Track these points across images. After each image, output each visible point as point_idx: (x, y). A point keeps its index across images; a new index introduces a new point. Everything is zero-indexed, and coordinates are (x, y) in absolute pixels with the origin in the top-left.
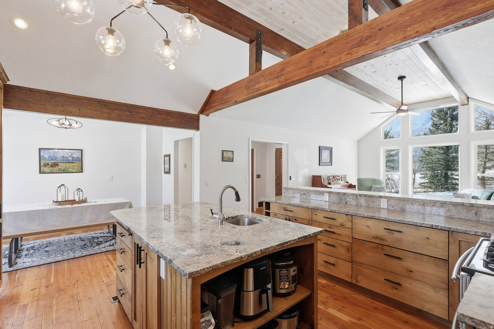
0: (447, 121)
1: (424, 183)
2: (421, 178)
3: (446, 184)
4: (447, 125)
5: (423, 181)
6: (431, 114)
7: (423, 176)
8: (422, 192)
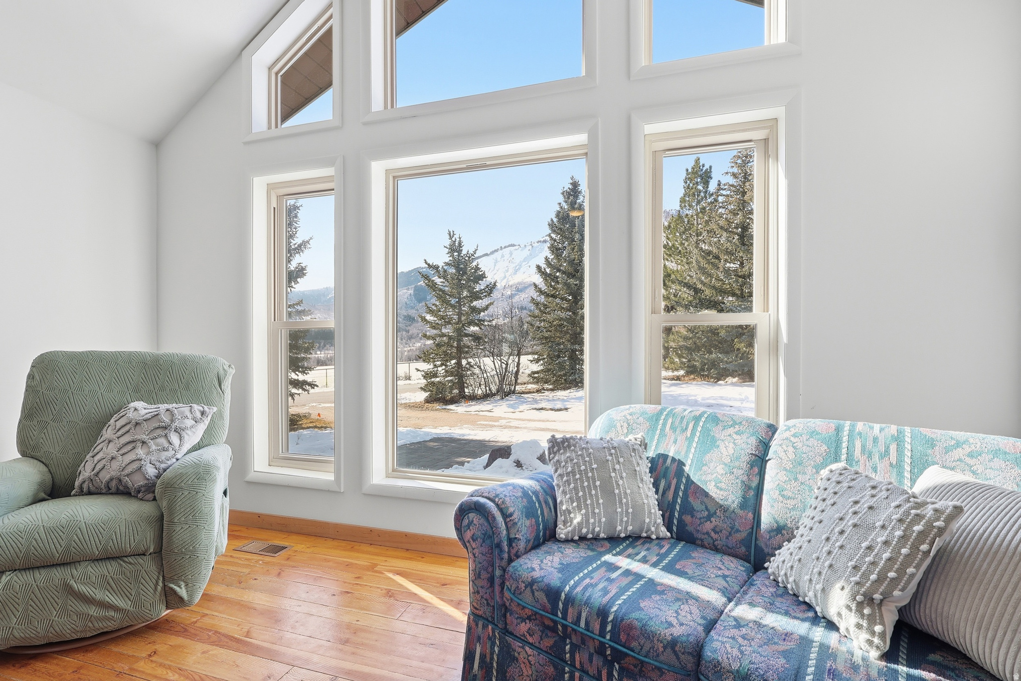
0: (573, 240)
1: (537, 372)
2: (532, 361)
3: (572, 373)
4: (574, 249)
5: (536, 367)
6: (549, 225)
7: (536, 357)
8: (534, 392)
